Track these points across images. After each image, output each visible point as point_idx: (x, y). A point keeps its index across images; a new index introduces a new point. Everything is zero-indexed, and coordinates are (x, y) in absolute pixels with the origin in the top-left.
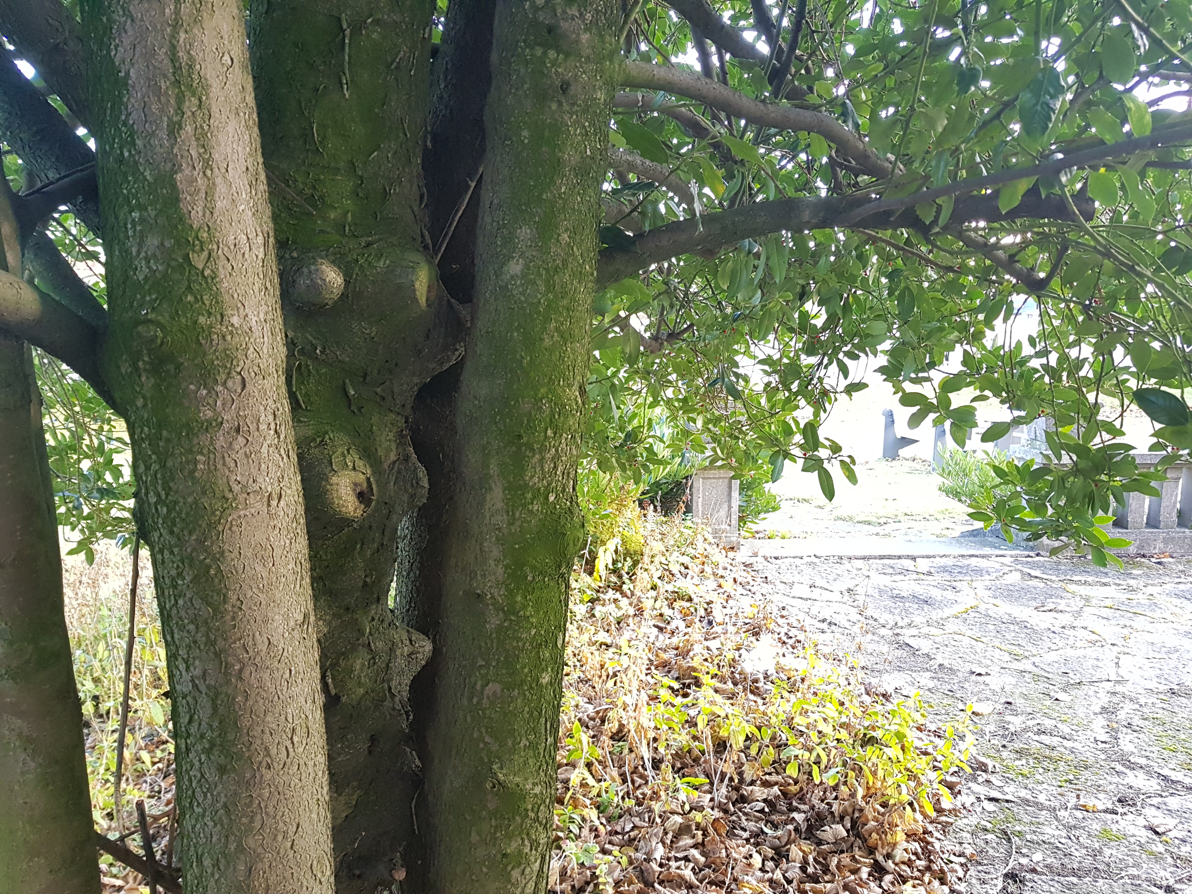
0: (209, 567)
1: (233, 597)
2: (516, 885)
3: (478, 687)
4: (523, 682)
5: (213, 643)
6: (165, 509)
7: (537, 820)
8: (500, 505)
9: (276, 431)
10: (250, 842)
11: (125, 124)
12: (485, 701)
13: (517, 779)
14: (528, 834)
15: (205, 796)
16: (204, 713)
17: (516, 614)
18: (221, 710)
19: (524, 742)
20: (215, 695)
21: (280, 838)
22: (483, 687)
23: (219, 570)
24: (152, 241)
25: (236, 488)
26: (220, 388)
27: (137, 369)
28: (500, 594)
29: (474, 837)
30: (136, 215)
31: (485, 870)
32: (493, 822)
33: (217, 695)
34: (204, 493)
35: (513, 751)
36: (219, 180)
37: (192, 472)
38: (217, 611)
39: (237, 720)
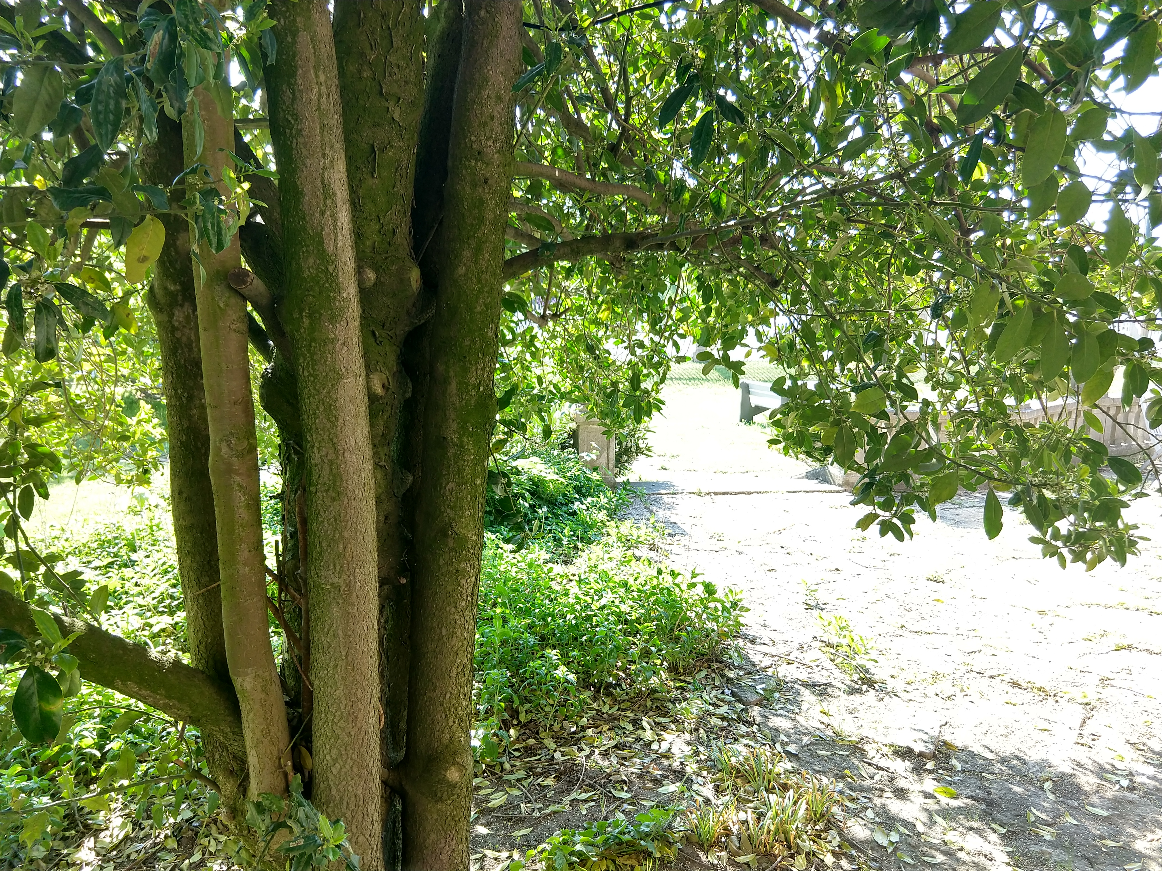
1: (341, 420)
2: (463, 587)
4: (467, 482)
5: (332, 440)
6: (312, 379)
7: (474, 554)
8: (455, 392)
10: (346, 534)
11: (301, 210)
12: (447, 492)
13: (464, 531)
14: (469, 561)
15: (325, 511)
16: (326, 472)
17: (463, 447)
18: (334, 471)
19: (467, 513)
21: (358, 534)
23: (336, 406)
24: (311, 260)
27: (302, 316)
28: (455, 437)
29: (441, 562)
30: (304, 249)
31: (447, 579)
32: (451, 554)
33: (332, 464)
34: (330, 371)
35: (461, 516)
37: (325, 361)
38: (334, 425)
39: (341, 476)
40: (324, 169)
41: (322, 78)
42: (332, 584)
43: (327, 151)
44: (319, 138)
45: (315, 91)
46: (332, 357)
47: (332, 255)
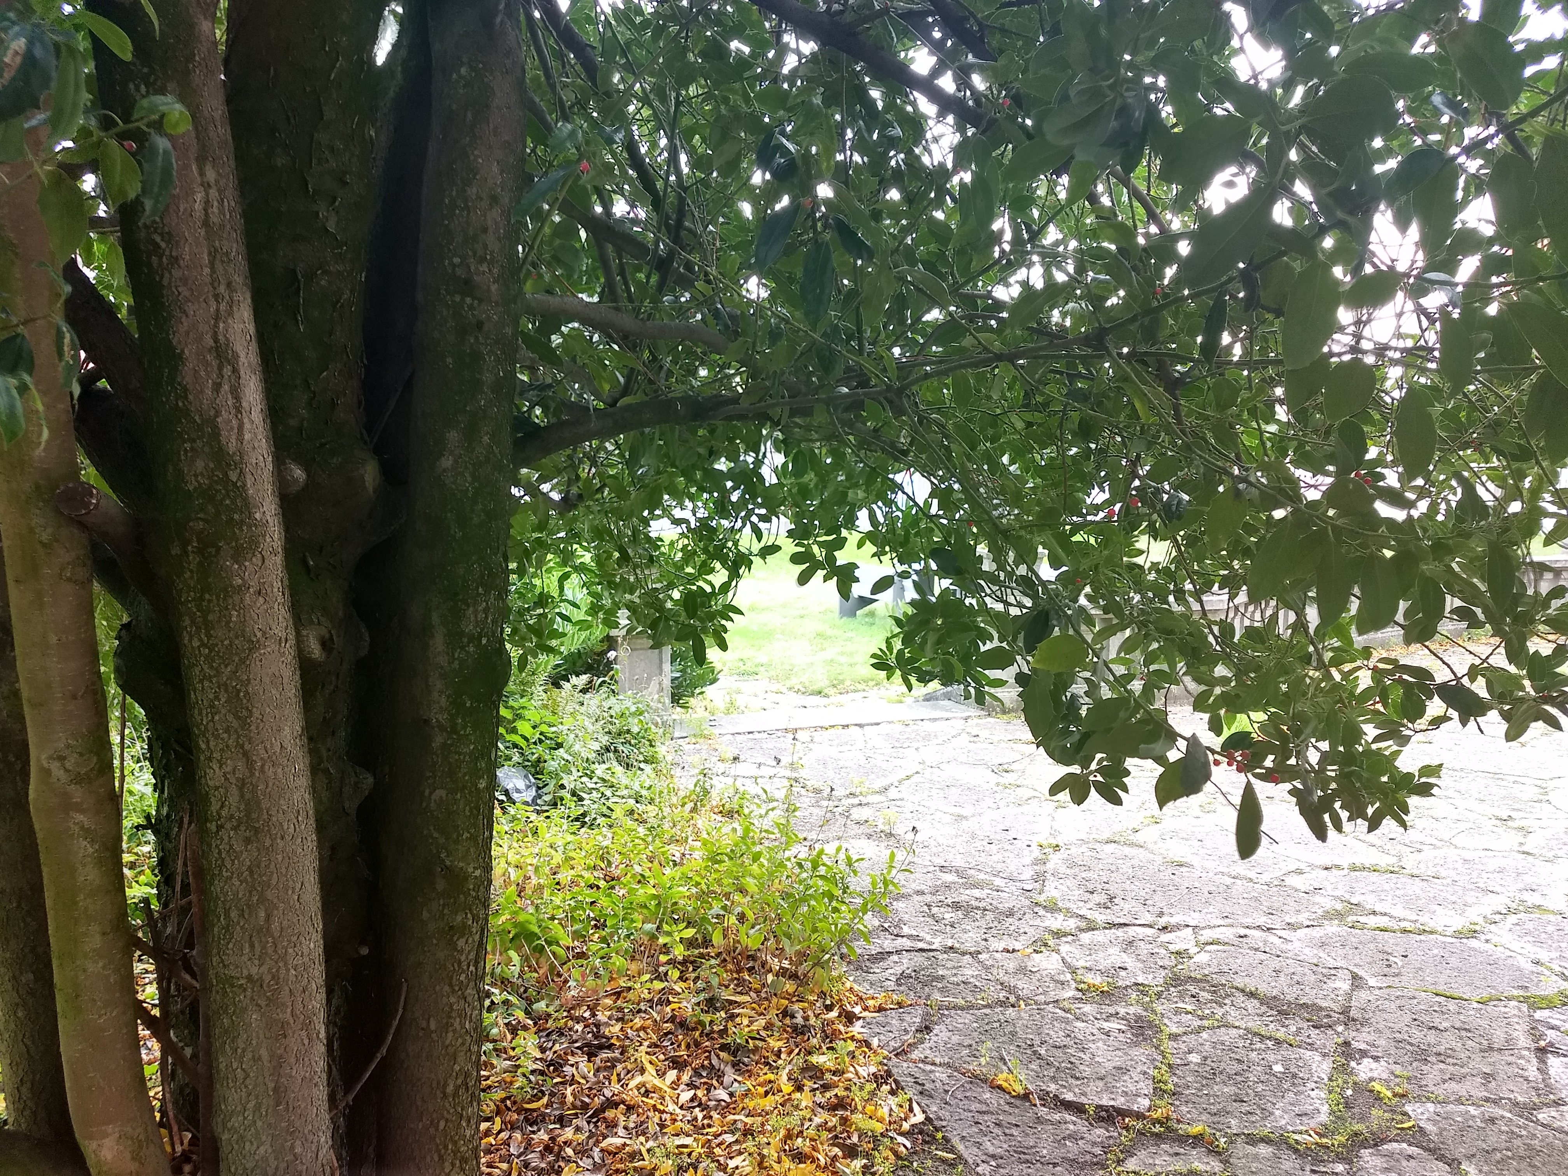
0: (239, 691)
1: (256, 713)
2: (461, 952)
3: (427, 793)
4: (464, 787)
5: (242, 746)
6: (207, 651)
7: (476, 898)
8: (441, 647)
9: (283, 594)
10: (269, 894)
11: (179, 384)
12: (432, 805)
13: (461, 864)
14: (470, 910)
15: (233, 861)
16: (234, 798)
17: (457, 733)
18: (248, 796)
19: (466, 835)
20: (242, 784)
21: (290, 892)
22: (431, 793)
23: (247, 693)
24: (200, 464)
25: (259, 634)
26: (247, 564)
27: (186, 552)
28: (443, 719)
29: (425, 915)
30: (187, 446)
31: (435, 941)
32: (442, 902)
33: (244, 785)
34: (237, 638)
35: (457, 842)
36: (246, 420)
37: (228, 623)
38: (245, 723)
39: (258, 803)
40: (217, 317)
41: (211, 175)
42: (249, 978)
43: (222, 289)
44: (207, 271)
45: (199, 197)
46: (238, 616)
47: (234, 453)
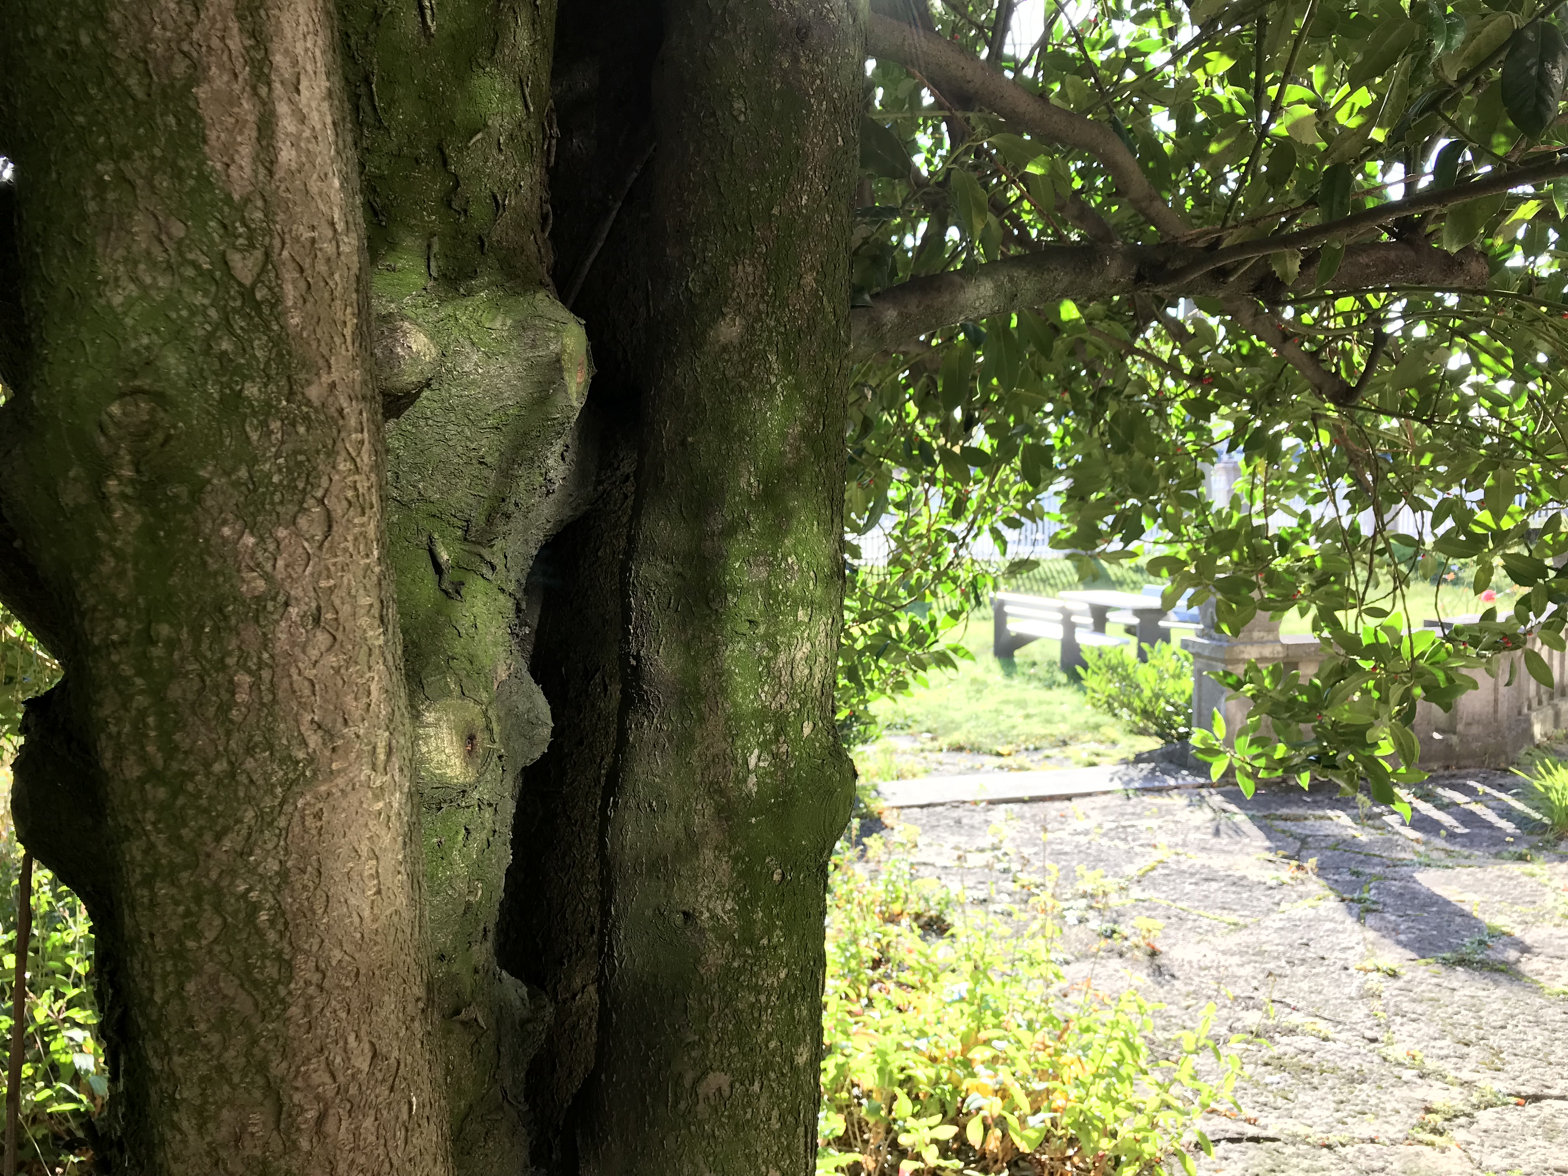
3: (689, 1081)
4: (769, 1066)
6: (161, 791)
9: (383, 624)
22: (697, 1082)
24: (142, 225)
25: (314, 740)
26: (282, 533)
28: (725, 910)
30: (104, 168)
36: (282, 109)
37: (224, 708)
46: (255, 686)
47: (247, 200)
